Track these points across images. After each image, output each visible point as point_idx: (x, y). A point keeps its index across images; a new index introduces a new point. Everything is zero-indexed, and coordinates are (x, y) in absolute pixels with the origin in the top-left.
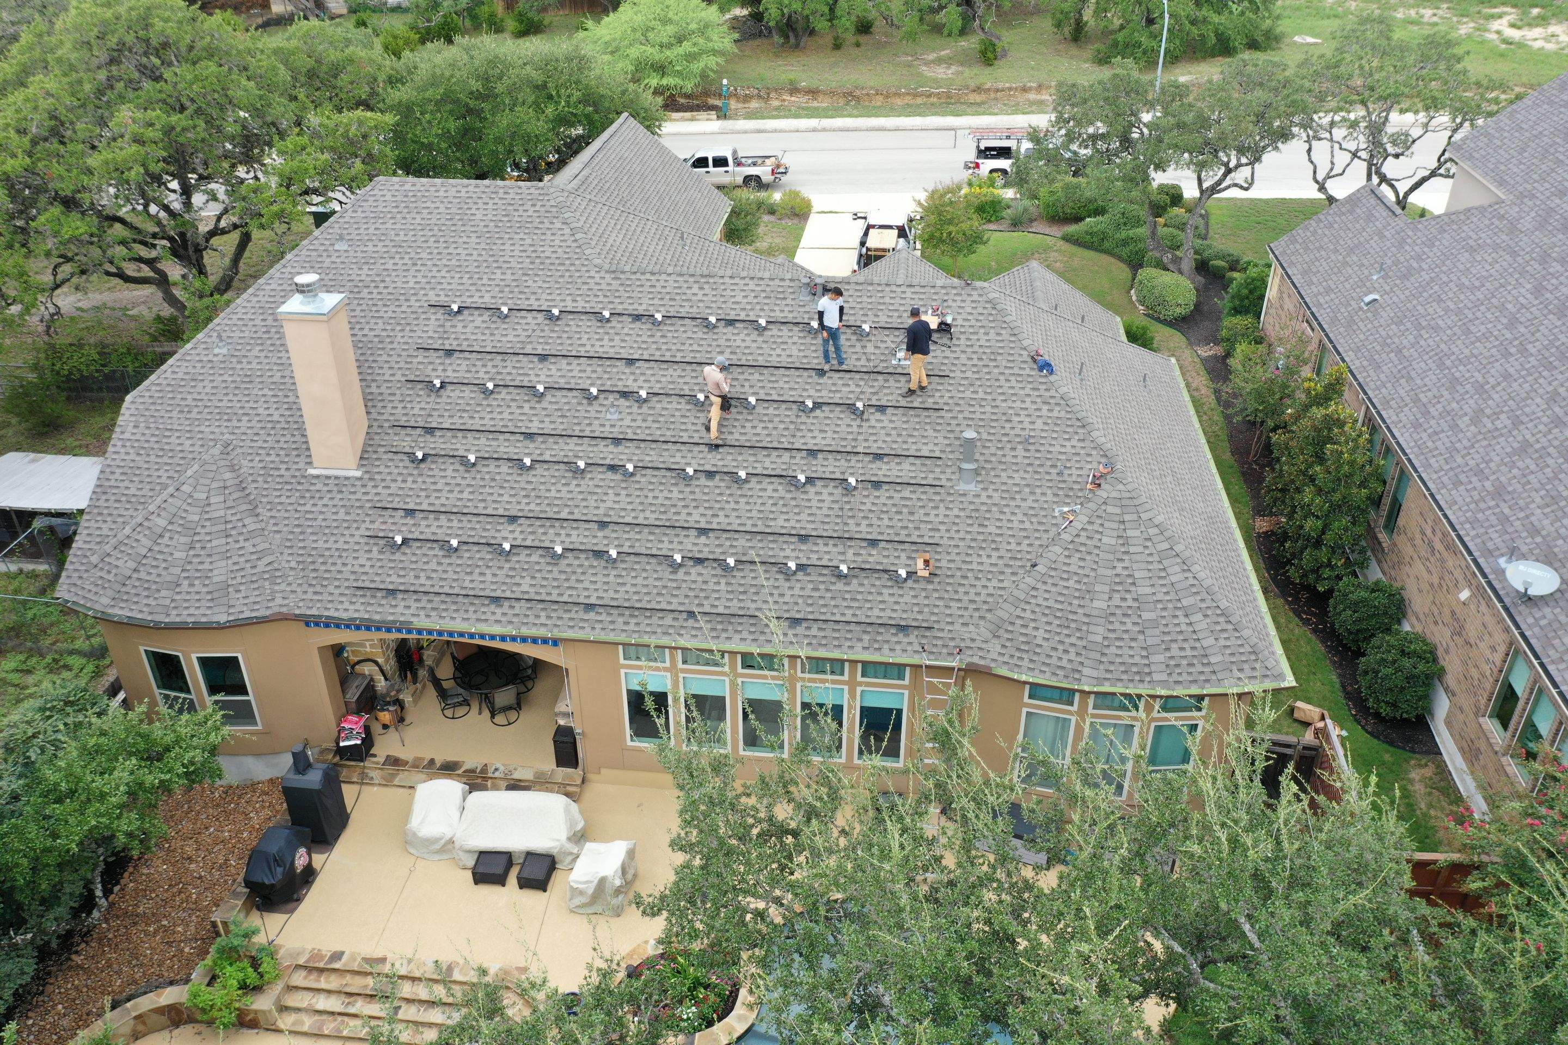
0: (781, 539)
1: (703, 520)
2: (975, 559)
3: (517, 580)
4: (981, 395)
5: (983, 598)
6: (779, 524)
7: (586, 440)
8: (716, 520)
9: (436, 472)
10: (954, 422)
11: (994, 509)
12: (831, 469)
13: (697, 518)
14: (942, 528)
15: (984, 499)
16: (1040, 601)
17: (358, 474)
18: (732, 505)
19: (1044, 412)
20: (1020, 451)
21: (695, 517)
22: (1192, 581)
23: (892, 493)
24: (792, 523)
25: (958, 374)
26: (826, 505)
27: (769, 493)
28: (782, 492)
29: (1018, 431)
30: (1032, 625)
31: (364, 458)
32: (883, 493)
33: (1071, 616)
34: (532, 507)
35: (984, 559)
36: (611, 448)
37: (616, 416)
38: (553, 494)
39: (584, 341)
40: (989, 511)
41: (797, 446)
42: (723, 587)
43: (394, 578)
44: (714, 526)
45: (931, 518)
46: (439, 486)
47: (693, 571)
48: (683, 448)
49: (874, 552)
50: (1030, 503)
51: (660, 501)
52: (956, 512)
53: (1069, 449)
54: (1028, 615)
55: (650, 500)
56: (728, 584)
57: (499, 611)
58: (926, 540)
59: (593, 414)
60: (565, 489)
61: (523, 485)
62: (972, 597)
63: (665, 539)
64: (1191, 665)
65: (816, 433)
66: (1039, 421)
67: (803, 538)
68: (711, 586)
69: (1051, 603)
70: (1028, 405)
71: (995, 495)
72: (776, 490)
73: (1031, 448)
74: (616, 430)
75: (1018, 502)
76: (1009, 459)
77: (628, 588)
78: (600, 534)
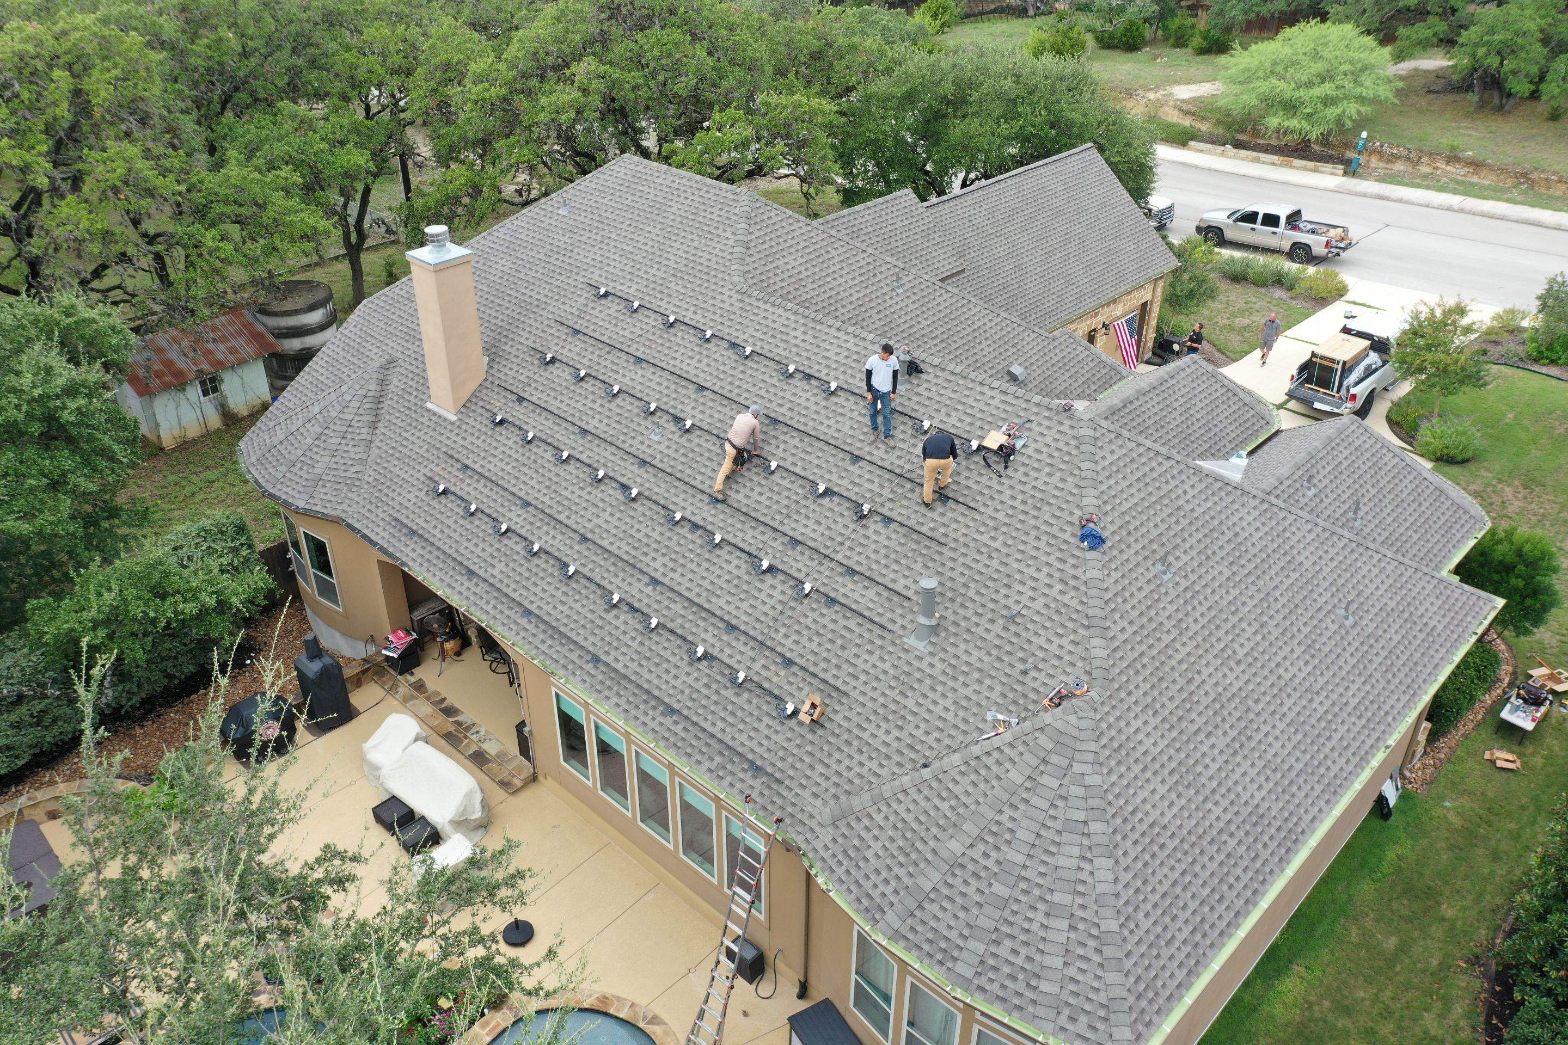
0: (712, 620)
1: (662, 570)
2: (871, 728)
3: (495, 562)
4: (997, 544)
5: (851, 775)
6: (719, 604)
7: (621, 453)
8: (671, 575)
9: (502, 439)
10: (950, 564)
11: (928, 681)
12: (800, 566)
13: (657, 567)
14: (863, 678)
15: (924, 665)
16: (901, 809)
17: (453, 418)
18: (693, 566)
19: (1054, 592)
20: (997, 628)
21: (657, 565)
22: (1084, 876)
23: (838, 617)
24: (731, 608)
25: (990, 511)
26: (771, 602)
27: (731, 568)
28: (742, 572)
29: (1009, 602)
30: (876, 832)
31: (465, 407)
32: (830, 613)
33: (919, 845)
34: (546, 499)
35: (881, 733)
36: (635, 468)
37: (657, 438)
38: (567, 494)
39: (677, 355)
40: (920, 681)
41: (785, 529)
42: (635, 644)
43: (421, 522)
44: (666, 581)
45: (858, 662)
46: (496, 453)
47: (622, 617)
48: (690, 491)
49: (782, 673)
50: (969, 692)
51: (639, 536)
52: (887, 666)
53: (1053, 648)
54: (879, 818)
55: (633, 532)
56: (641, 644)
57: (467, 584)
58: (838, 683)
59: (641, 429)
60: (578, 492)
61: (552, 475)
62: (841, 768)
63: (621, 575)
64: (1013, 978)
65: (811, 523)
66: (1042, 600)
67: (731, 628)
68: (626, 639)
69: (909, 818)
70: (1041, 576)
71: (939, 666)
72: (738, 567)
73: (1013, 628)
74: (649, 451)
75: (957, 685)
76: (980, 631)
77: (565, 608)
78: (577, 547)
